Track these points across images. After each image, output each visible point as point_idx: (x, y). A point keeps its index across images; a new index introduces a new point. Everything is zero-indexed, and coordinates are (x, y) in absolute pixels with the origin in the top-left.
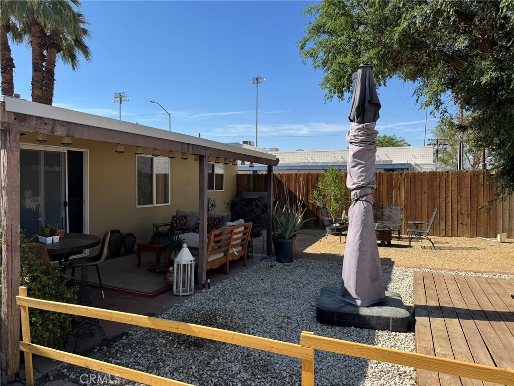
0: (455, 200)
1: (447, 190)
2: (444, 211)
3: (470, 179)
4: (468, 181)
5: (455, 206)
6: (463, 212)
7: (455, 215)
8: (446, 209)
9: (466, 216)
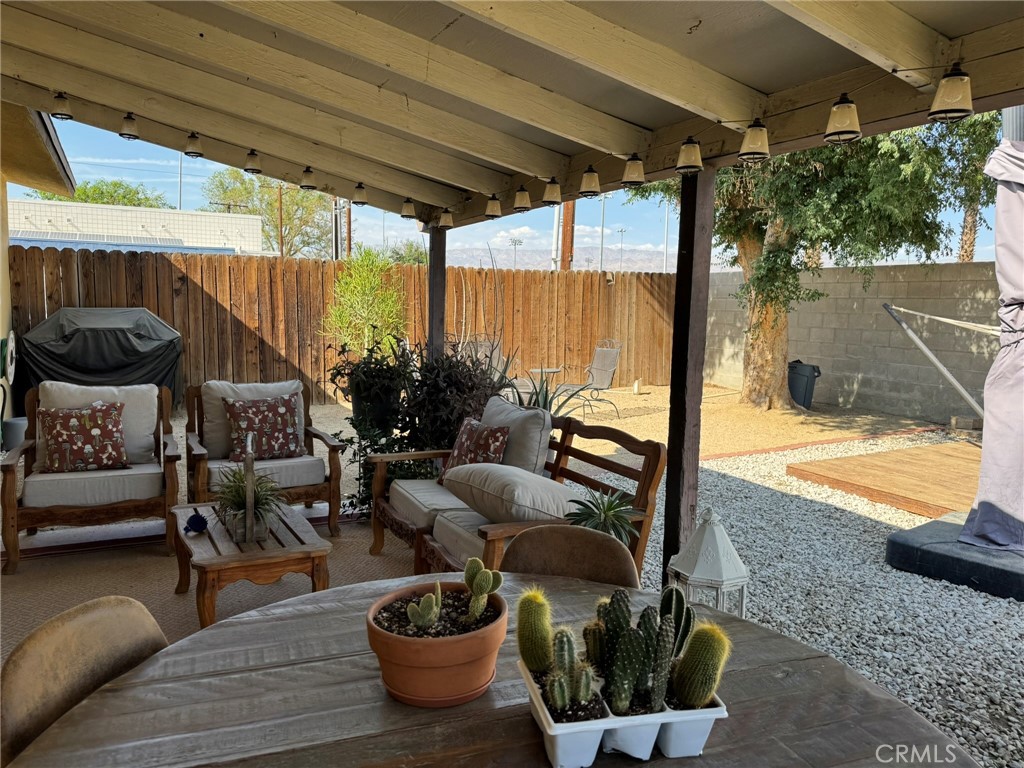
0: (562, 325)
1: (551, 307)
2: (546, 346)
3: (582, 287)
4: (579, 289)
5: (562, 337)
6: (571, 347)
7: (562, 354)
8: (549, 341)
9: (575, 353)
